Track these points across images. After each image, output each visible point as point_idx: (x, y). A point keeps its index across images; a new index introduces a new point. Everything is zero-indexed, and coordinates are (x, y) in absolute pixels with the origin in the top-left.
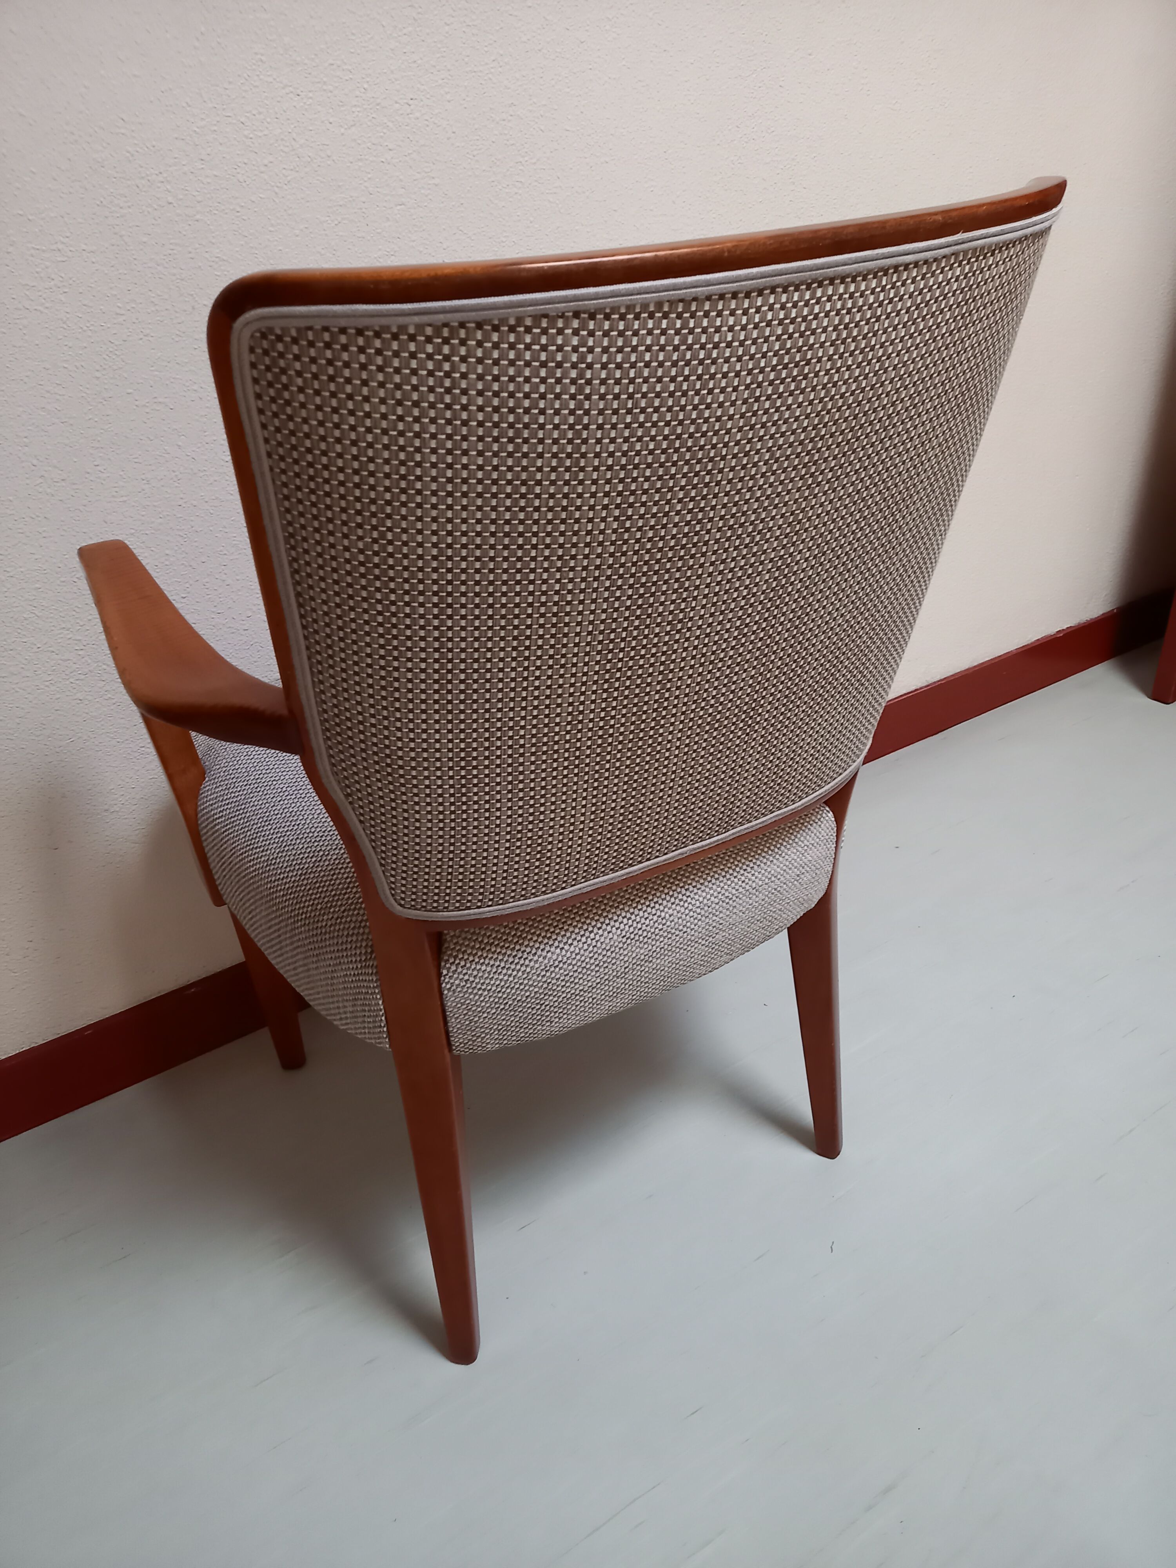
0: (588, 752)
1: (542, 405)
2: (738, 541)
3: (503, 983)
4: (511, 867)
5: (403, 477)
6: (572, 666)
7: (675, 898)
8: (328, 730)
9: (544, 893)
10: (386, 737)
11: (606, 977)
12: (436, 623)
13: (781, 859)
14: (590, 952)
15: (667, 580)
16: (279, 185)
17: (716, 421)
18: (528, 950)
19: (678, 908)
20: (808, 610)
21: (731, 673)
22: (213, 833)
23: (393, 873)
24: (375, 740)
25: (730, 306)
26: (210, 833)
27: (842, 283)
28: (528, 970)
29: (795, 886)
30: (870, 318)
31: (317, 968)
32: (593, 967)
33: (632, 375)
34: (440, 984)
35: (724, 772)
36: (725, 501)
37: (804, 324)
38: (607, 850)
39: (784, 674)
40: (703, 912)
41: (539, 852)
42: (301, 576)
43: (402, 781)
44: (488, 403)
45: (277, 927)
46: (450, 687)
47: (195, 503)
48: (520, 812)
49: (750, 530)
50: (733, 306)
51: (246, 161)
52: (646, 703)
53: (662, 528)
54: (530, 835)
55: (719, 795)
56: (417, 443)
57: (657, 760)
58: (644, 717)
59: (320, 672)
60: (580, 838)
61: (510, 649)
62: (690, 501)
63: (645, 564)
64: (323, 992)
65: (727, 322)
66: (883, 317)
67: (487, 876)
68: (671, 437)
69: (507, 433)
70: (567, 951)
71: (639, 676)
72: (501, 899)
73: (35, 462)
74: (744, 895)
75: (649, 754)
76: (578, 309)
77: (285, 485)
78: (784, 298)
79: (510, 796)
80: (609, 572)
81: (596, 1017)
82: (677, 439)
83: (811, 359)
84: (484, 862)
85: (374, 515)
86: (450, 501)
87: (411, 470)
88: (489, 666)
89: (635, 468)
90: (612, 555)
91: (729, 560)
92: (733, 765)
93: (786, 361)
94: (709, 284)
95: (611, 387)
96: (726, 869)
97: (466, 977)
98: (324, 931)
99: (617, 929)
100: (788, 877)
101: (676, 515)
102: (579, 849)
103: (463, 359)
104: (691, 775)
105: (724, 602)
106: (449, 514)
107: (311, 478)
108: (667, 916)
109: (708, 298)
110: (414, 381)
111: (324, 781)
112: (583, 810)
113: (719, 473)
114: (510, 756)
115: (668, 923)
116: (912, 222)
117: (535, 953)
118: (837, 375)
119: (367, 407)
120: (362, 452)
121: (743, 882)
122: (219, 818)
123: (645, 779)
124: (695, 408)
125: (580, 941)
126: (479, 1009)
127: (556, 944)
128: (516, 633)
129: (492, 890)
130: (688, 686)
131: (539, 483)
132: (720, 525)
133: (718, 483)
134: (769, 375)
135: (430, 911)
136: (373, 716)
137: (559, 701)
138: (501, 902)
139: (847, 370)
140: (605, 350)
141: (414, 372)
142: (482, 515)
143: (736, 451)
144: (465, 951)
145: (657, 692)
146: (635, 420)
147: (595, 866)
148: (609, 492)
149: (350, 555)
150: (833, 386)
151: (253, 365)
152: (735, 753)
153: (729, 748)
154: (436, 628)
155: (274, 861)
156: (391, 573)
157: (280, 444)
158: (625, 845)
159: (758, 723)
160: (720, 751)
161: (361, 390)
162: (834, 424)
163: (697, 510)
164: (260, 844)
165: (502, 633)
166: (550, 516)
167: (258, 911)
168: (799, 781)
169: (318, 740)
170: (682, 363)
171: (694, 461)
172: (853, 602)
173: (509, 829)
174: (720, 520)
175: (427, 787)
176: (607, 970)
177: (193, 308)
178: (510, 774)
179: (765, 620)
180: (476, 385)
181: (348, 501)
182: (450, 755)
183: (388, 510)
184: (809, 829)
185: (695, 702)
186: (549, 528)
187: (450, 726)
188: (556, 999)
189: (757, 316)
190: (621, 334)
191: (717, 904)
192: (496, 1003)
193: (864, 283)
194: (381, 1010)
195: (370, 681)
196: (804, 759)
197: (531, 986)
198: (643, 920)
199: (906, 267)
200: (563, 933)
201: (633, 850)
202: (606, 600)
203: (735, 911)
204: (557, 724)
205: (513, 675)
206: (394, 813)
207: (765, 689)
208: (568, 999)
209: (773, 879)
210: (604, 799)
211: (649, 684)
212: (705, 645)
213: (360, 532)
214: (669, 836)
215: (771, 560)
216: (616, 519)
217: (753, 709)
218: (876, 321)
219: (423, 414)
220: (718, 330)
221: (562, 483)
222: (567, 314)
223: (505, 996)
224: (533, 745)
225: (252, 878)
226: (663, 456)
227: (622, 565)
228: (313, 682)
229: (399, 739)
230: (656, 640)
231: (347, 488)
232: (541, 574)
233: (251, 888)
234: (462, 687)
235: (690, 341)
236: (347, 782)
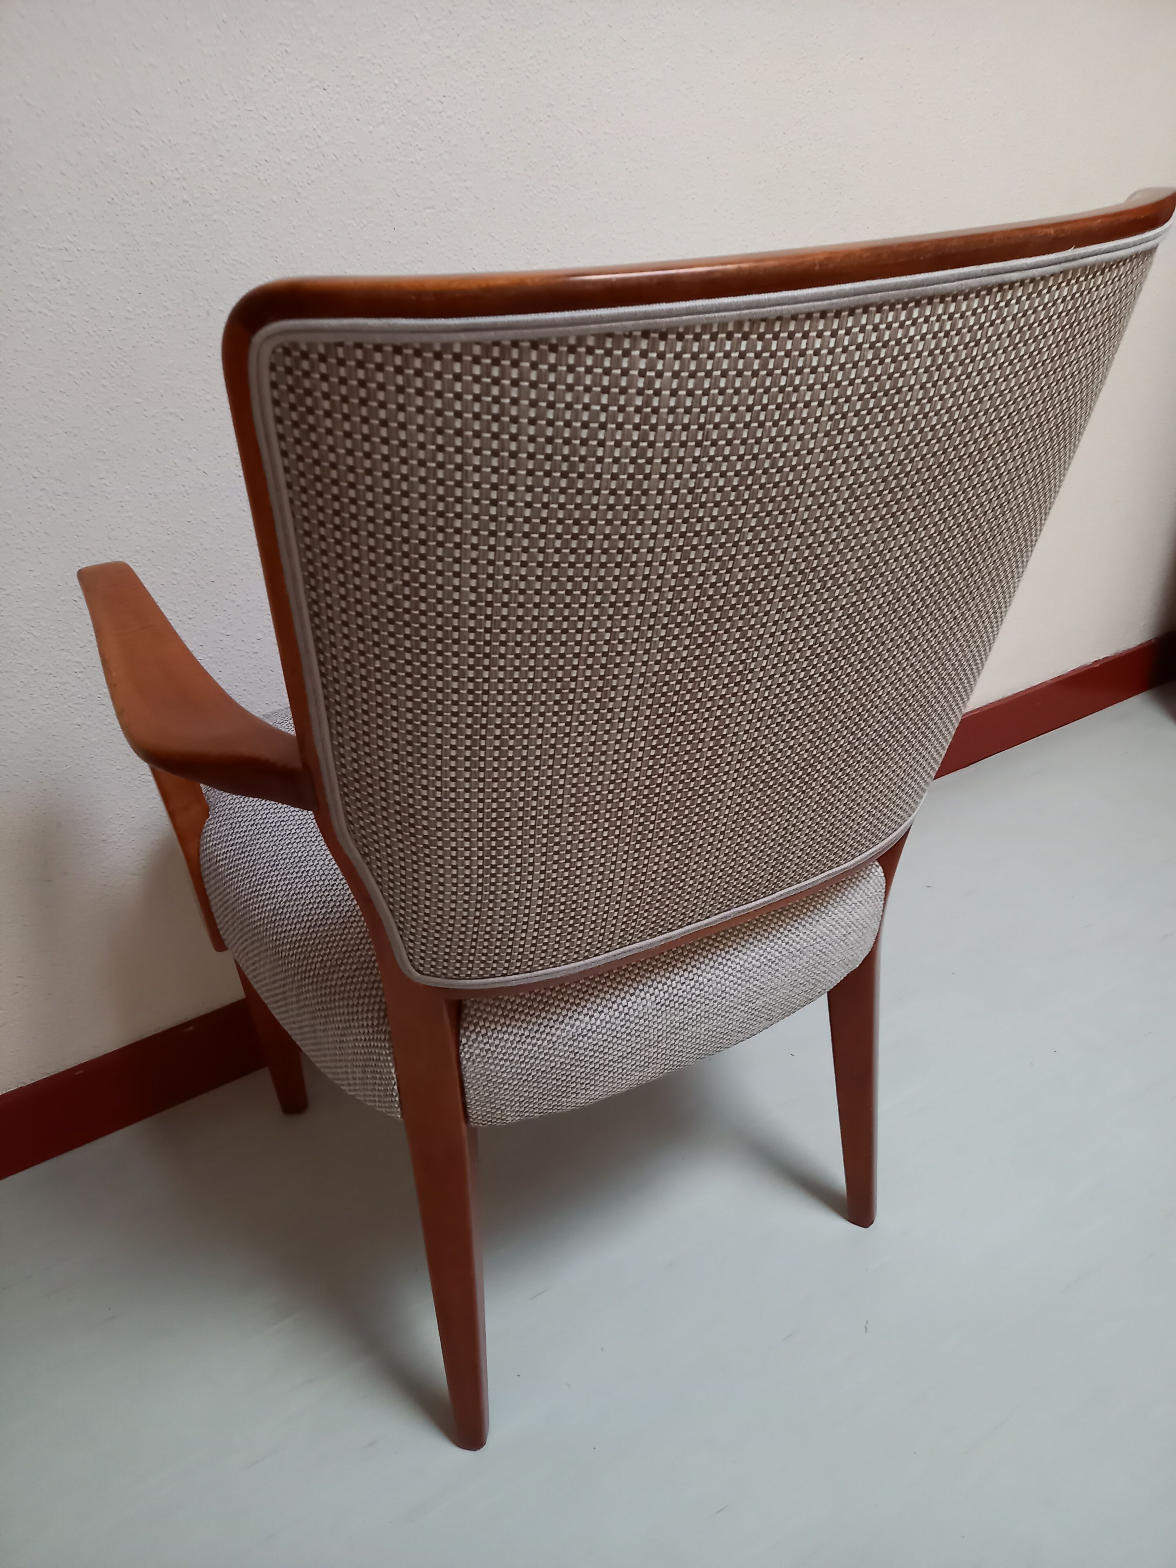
0: (631, 812)
1: (601, 435)
2: (808, 586)
3: (526, 1053)
4: (542, 933)
5: (441, 514)
6: (619, 722)
7: (714, 962)
8: (345, 785)
9: (576, 960)
10: (411, 796)
11: (638, 1047)
12: (471, 674)
13: (827, 918)
14: (621, 1021)
15: (729, 629)
16: (301, 184)
17: (795, 455)
18: (555, 1017)
19: (717, 972)
20: (877, 660)
21: (790, 728)
22: (216, 876)
23: (412, 938)
24: (398, 798)
25: (817, 327)
26: (212, 876)
27: (941, 302)
28: (554, 1039)
29: (841, 946)
30: (969, 342)
31: (325, 1030)
32: (624, 1036)
33: (704, 403)
34: (458, 1054)
35: (776, 832)
36: (798, 544)
37: (897, 348)
38: (646, 914)
39: (847, 728)
40: (743, 977)
41: (572, 918)
42: (321, 620)
43: (426, 842)
44: (541, 432)
45: (282, 983)
46: (483, 743)
47: (205, 519)
48: (554, 875)
49: (822, 575)
50: (821, 327)
51: (267, 158)
52: (697, 760)
53: (727, 573)
54: (563, 900)
55: (768, 855)
56: (458, 476)
57: (705, 821)
58: (694, 775)
59: (339, 724)
60: (618, 902)
61: (552, 703)
62: (760, 543)
63: (705, 612)
64: (330, 1055)
65: (813, 345)
66: (983, 341)
67: (515, 943)
68: (743, 473)
69: (560, 467)
70: (596, 1020)
71: (692, 732)
72: (529, 966)
73: (36, 474)
74: (788, 958)
75: (696, 814)
76: (647, 328)
77: (306, 519)
78: (877, 318)
79: (544, 859)
80: (665, 620)
81: (625, 1088)
82: (749, 474)
83: (902, 387)
84: (513, 928)
85: (406, 555)
86: (492, 541)
87: (450, 506)
88: (527, 721)
89: (701, 507)
90: (669, 602)
91: (797, 608)
92: (786, 825)
93: (875, 389)
94: (796, 301)
95: (680, 417)
96: (769, 930)
97: (487, 1047)
98: (333, 990)
99: (651, 995)
100: (834, 937)
101: (743, 558)
102: (616, 914)
103: (515, 383)
104: (740, 836)
105: (789, 653)
106: (491, 555)
107: (337, 513)
108: (705, 980)
109: (794, 317)
110: (458, 406)
111: (340, 839)
112: (623, 874)
113: (793, 512)
114: (546, 817)
115: (706, 989)
116: (1021, 235)
117: (563, 1021)
118: (928, 406)
119: (403, 435)
120: (395, 485)
121: (787, 943)
122: (222, 860)
123: (691, 840)
124: (772, 440)
125: (611, 1008)
126: (500, 1081)
127: (585, 1011)
128: (559, 685)
129: (520, 957)
130: (744, 742)
131: (593, 522)
132: (790, 570)
133: (791, 524)
134: (855, 405)
135: (451, 978)
136: (396, 773)
137: (603, 758)
138: (528, 969)
139: (940, 400)
140: (676, 375)
141: (458, 396)
142: (528, 557)
143: (813, 489)
144: (487, 1018)
145: (710, 749)
146: (705, 453)
147: (632, 931)
148: (671, 533)
149: (378, 599)
150: (924, 418)
151: (274, 385)
152: (789, 812)
153: (782, 807)
154: (471, 680)
155: (280, 911)
156: (423, 619)
157: (302, 474)
158: (666, 910)
159: (815, 780)
160: (773, 810)
161: (397, 415)
162: (921, 460)
163: (766, 553)
164: (266, 891)
165: (544, 686)
166: (604, 559)
167: (262, 963)
168: (853, 839)
169: (334, 796)
170: (762, 390)
171: (767, 500)
172: (924, 651)
173: (541, 894)
174: (791, 563)
175: (454, 849)
176: (639, 1039)
177: (208, 314)
178: (544, 836)
179: (831, 671)
180: (527, 412)
181: (377, 540)
182: (481, 815)
183: (423, 549)
184: (858, 886)
185: (750, 759)
186: (602, 572)
187: (481, 785)
188: (583, 1069)
189: (847, 338)
190: (695, 356)
191: (759, 967)
192: (518, 1074)
193: (965, 303)
194: (393, 1079)
195: (395, 735)
196: (861, 816)
197: (556, 1056)
198: (679, 986)
199: (1012, 285)
200: (593, 999)
201: (674, 914)
202: (660, 650)
203: (777, 974)
204: (599, 783)
205: (554, 730)
206: (416, 876)
207: (826, 744)
208: (596, 1070)
209: (819, 940)
210: (646, 862)
211: (701, 741)
212: (765, 699)
213: (390, 574)
214: (713, 899)
215: (842, 608)
216: (677, 562)
217: (811, 766)
218: (975, 346)
219: (467, 443)
220: (802, 354)
221: (619, 522)
222: (635, 333)
223: (528, 1067)
224: (572, 805)
225: (256, 927)
226: (733, 494)
227: (681, 613)
228: (331, 733)
229: (425, 798)
230: (712, 694)
231: (377, 526)
232: (590, 622)
233: (255, 938)
234: (497, 743)
235: (771, 366)
236: (365, 841)
